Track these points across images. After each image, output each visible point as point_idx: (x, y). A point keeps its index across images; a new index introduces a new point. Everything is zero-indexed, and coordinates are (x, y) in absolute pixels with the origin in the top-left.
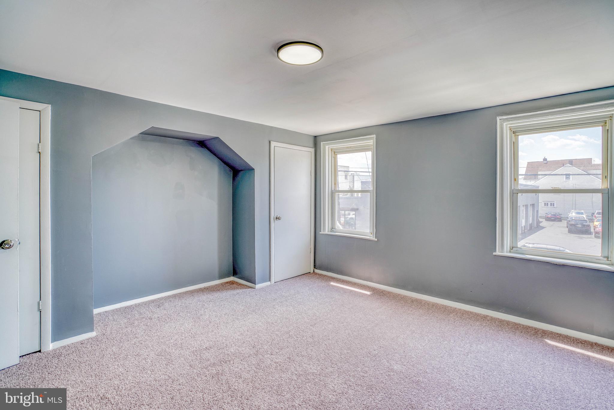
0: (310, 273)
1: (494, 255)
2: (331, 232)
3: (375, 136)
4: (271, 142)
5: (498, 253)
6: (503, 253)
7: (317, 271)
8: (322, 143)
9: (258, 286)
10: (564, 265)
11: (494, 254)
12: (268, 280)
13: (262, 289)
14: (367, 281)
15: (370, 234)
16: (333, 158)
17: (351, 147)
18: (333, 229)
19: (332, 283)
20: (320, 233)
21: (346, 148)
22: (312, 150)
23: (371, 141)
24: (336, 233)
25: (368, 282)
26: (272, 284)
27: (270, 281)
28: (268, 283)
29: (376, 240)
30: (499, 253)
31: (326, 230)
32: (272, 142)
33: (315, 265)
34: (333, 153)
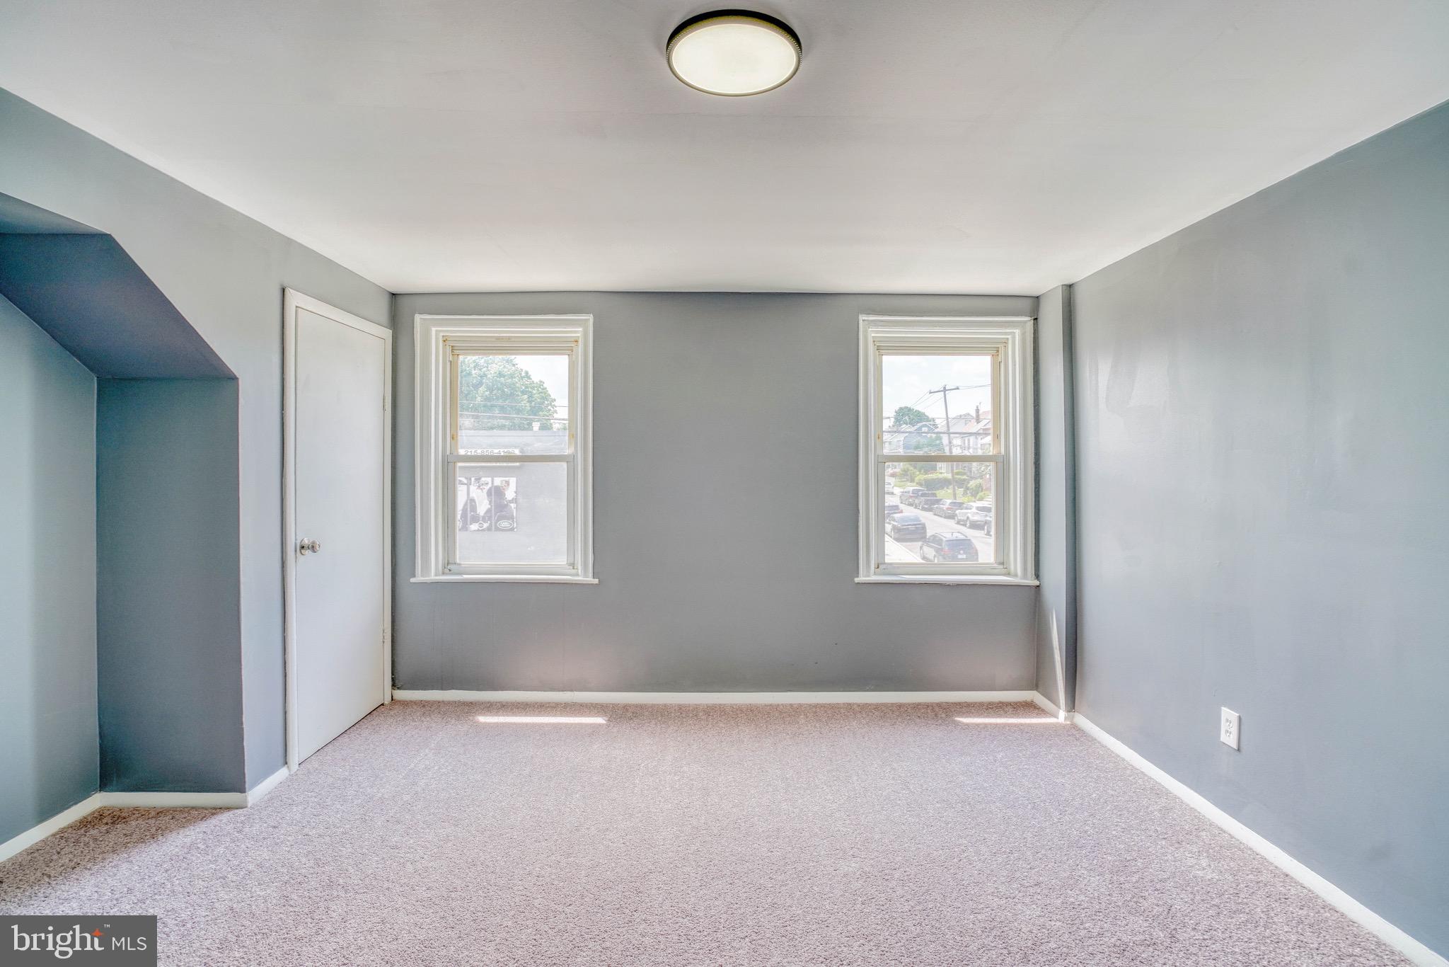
0: (383, 705)
1: (856, 582)
2: (443, 573)
3: (590, 318)
4: (286, 291)
5: (862, 578)
6: (869, 576)
7: (401, 695)
8: (418, 318)
9: (256, 794)
10: (958, 585)
11: (857, 580)
12: (281, 760)
13: (271, 798)
14: (572, 691)
15: (571, 567)
16: (448, 364)
17: (509, 338)
18: (448, 564)
19: (482, 719)
20: (412, 580)
21: (493, 340)
22: (387, 333)
23: (580, 329)
24: (465, 576)
25: (576, 693)
26: (292, 773)
27: (286, 763)
28: (282, 773)
29: (596, 581)
30: (864, 578)
31: (429, 570)
32: (289, 292)
33: (393, 679)
34: (449, 349)
